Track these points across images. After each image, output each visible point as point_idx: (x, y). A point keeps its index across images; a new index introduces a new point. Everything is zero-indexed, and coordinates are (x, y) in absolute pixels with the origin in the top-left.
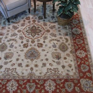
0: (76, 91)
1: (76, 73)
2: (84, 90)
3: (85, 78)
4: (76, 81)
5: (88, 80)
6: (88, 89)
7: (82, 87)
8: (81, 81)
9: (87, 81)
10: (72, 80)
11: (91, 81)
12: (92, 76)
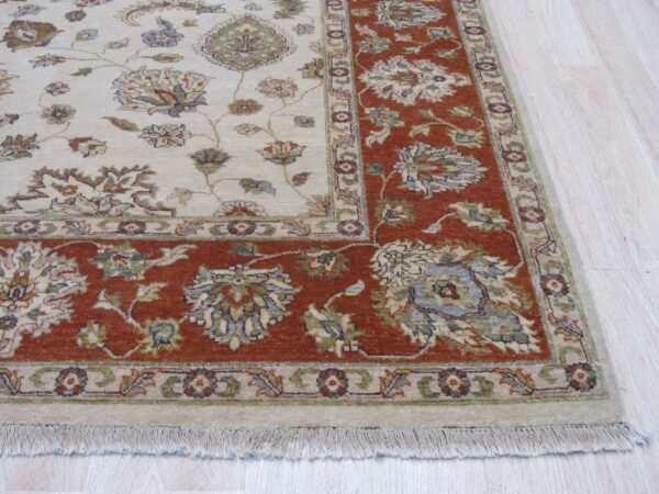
0: (312, 339)
1: (339, 204)
2: (407, 331)
3: (432, 240)
4: (325, 259)
5: (460, 252)
6: (453, 329)
7: (393, 306)
8: (380, 258)
9: (448, 262)
10: (285, 254)
11: (502, 266)
12: (511, 226)
